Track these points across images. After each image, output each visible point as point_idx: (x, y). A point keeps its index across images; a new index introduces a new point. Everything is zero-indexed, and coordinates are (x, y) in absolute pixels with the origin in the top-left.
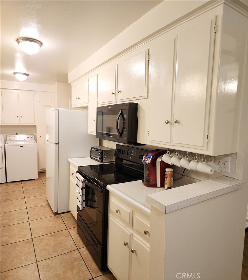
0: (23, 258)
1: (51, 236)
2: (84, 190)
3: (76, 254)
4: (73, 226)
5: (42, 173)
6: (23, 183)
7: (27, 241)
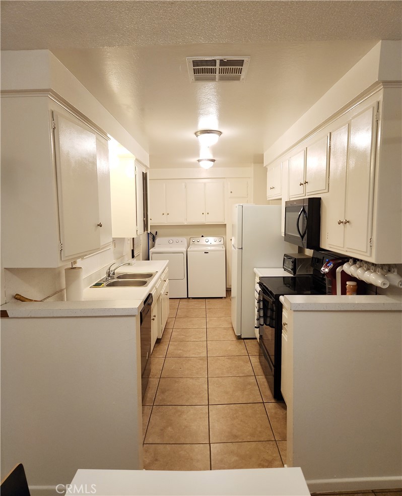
0: (194, 371)
1: (228, 358)
2: (262, 303)
3: (252, 380)
4: (256, 354)
5: (228, 291)
6: (207, 300)
7: (201, 359)
